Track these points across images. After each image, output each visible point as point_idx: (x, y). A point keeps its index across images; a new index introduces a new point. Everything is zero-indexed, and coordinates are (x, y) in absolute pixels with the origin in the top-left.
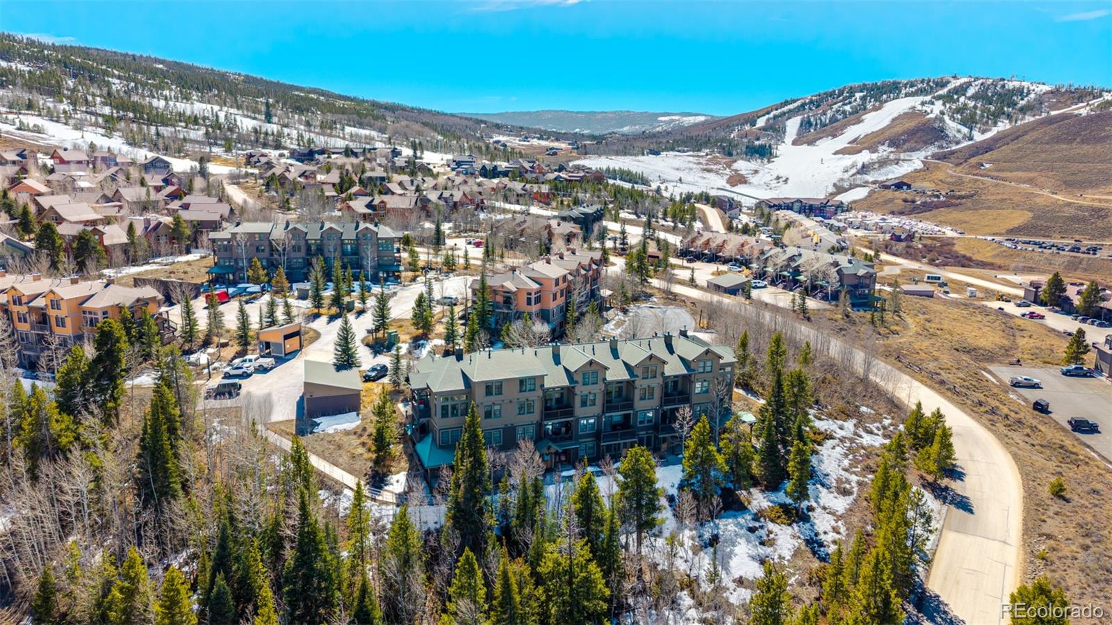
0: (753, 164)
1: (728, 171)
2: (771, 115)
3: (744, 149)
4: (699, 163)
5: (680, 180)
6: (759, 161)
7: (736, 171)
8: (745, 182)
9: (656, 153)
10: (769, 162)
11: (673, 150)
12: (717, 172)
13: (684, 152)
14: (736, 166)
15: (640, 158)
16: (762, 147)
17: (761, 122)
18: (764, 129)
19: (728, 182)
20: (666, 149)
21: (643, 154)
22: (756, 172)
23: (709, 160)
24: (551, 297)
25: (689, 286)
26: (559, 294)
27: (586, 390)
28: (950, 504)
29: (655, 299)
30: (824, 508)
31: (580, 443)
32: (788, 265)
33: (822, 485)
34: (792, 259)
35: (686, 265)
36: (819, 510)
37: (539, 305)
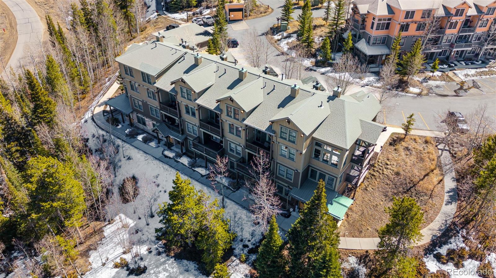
24: (398, 27)
26: (413, 28)
27: (184, 102)
31: (187, 139)
37: (385, 30)
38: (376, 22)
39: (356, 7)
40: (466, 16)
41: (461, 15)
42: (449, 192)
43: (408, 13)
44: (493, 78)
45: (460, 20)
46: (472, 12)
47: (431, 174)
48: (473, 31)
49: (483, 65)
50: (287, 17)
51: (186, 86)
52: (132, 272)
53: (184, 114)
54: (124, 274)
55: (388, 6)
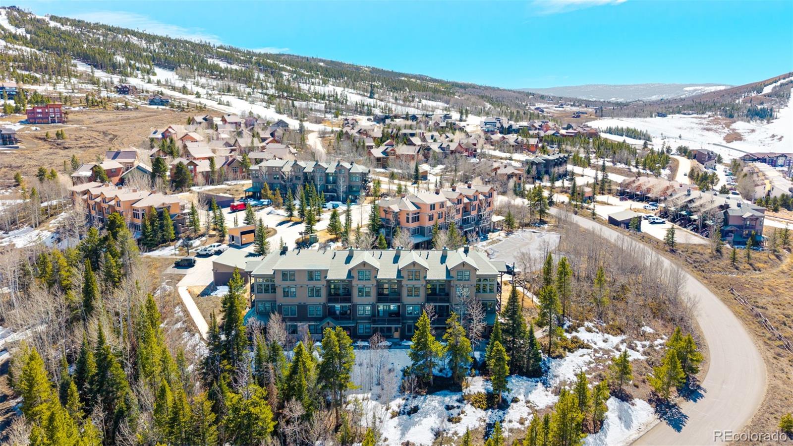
0: (753, 125)
1: (726, 130)
2: (779, 84)
3: (745, 112)
4: (701, 124)
5: (680, 137)
6: (759, 121)
7: (734, 130)
8: (741, 139)
9: (663, 115)
10: (768, 123)
11: (679, 112)
12: (716, 131)
13: (689, 114)
14: (734, 126)
15: (649, 119)
16: (763, 110)
17: (767, 90)
18: (769, 95)
19: (724, 139)
20: (673, 113)
21: (651, 116)
22: (753, 131)
23: (711, 121)
24: (427, 218)
25: (589, 219)
26: (436, 216)
27: (361, 284)
28: (665, 419)
29: (546, 226)
30: (528, 402)
31: (357, 323)
32: (686, 206)
33: (544, 384)
34: (691, 201)
35: (609, 202)
36: (522, 403)
37: (417, 223)
38: (410, 217)
39: (389, 208)
40: (464, 203)
41: (461, 203)
43: (431, 205)
44: (499, 245)
45: (460, 206)
46: (466, 200)
48: (470, 214)
49: (486, 238)
50: (309, 230)
51: (366, 268)
52: (409, 414)
53: (356, 298)
54: (405, 417)
55: (412, 203)
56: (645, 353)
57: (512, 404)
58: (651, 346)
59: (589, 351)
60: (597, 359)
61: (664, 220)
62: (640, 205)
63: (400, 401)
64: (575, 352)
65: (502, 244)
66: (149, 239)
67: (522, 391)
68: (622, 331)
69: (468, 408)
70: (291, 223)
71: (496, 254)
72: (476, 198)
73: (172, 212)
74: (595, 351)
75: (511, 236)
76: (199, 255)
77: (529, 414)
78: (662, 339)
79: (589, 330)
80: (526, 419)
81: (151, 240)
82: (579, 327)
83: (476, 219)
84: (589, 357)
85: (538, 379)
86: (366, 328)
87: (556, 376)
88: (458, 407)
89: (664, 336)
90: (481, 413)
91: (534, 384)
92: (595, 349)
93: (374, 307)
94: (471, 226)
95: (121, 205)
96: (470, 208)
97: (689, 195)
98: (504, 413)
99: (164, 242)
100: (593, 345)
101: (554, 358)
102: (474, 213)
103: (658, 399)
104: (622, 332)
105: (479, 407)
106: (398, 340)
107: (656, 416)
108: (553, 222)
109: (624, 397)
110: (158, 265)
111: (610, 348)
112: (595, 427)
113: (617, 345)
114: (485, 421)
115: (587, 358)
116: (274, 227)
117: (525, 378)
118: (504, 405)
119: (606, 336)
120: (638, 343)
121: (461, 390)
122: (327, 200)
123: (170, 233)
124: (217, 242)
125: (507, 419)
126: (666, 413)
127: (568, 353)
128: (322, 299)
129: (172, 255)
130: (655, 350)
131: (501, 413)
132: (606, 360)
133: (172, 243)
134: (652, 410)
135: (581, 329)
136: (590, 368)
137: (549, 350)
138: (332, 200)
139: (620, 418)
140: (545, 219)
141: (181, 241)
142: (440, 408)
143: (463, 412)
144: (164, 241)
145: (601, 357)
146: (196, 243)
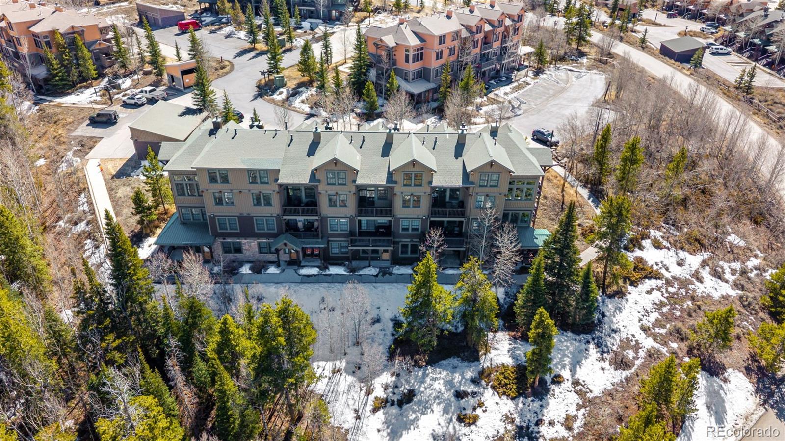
24: (434, 56)
25: (637, 48)
26: (446, 53)
27: (332, 190)
28: (772, 407)
29: (584, 60)
30: (576, 383)
31: (329, 241)
32: (762, 32)
33: (598, 345)
34: (770, 25)
35: (658, 21)
36: (567, 385)
37: (420, 62)
38: (411, 54)
39: (381, 40)
40: (485, 32)
41: (481, 32)
42: (589, 199)
43: (440, 37)
44: (527, 91)
45: (480, 37)
46: (487, 28)
47: (565, 189)
48: (491, 47)
49: (509, 81)
50: (274, 68)
51: (339, 167)
52: (401, 404)
53: (325, 208)
54: (394, 410)
55: (415, 33)
56: (736, 285)
57: (553, 387)
58: (744, 272)
59: (659, 282)
60: (671, 297)
61: (729, 49)
62: (696, 26)
63: (386, 378)
64: (640, 286)
65: (530, 90)
66: (57, 78)
67: (567, 361)
68: (702, 245)
69: (489, 397)
70: (253, 54)
71: (523, 107)
72: (501, 22)
73: (89, 38)
74: (668, 283)
75: (542, 76)
76: (126, 105)
77: (579, 407)
78: (756, 256)
79: (657, 245)
80: (575, 418)
81: (61, 80)
82: (642, 239)
83: (499, 53)
84: (659, 293)
85: (589, 337)
86: (342, 247)
87: (614, 331)
88: (474, 394)
89: (758, 252)
90: (507, 405)
91: (584, 346)
92: (667, 280)
93: (351, 219)
94: (492, 64)
95: (14, 28)
96: (492, 38)
97: (766, 16)
98: (541, 406)
99: (83, 81)
100: (663, 271)
101: (611, 297)
102: (496, 45)
103: (760, 368)
104: (703, 247)
105: (504, 393)
106: (388, 264)
107: (758, 400)
108: (593, 53)
109: (714, 369)
110: (70, 120)
111: (688, 277)
112: (674, 426)
113: (697, 272)
114: (513, 422)
115: (657, 296)
116: (230, 58)
117: (570, 334)
118: (541, 392)
119: (682, 254)
120: (726, 266)
121: (477, 359)
122: (304, 17)
123: (88, 69)
124: (150, 85)
125: (546, 419)
126: (771, 395)
127: (630, 288)
128: (275, 208)
129: (91, 103)
130: (749, 278)
131: (537, 404)
132: (683, 299)
133: (95, 83)
134: (751, 388)
135: (646, 243)
136: (662, 314)
137: (604, 284)
138: (310, 17)
139: (708, 407)
140: (585, 49)
141: (106, 79)
142: (446, 396)
143: (481, 405)
144: (85, 80)
145: (676, 294)
146: (126, 83)
